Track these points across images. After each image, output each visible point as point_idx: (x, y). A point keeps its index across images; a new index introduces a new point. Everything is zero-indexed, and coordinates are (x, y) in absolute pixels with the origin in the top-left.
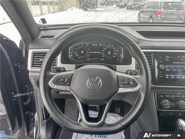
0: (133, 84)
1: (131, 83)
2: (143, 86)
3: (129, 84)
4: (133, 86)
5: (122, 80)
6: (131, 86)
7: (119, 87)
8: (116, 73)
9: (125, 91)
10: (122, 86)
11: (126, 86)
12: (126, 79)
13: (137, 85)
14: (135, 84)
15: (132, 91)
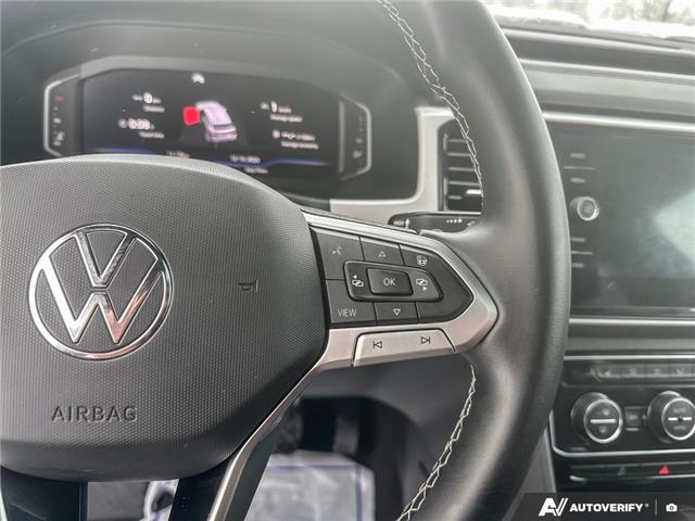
0: (436, 294)
1: (422, 284)
2: (509, 311)
3: (403, 292)
4: (432, 309)
5: (354, 269)
6: (422, 310)
7: (328, 325)
8: (309, 218)
9: (377, 353)
10: (353, 313)
11: (381, 310)
12: (382, 255)
13: (467, 298)
14: (450, 298)
15: (426, 347)
